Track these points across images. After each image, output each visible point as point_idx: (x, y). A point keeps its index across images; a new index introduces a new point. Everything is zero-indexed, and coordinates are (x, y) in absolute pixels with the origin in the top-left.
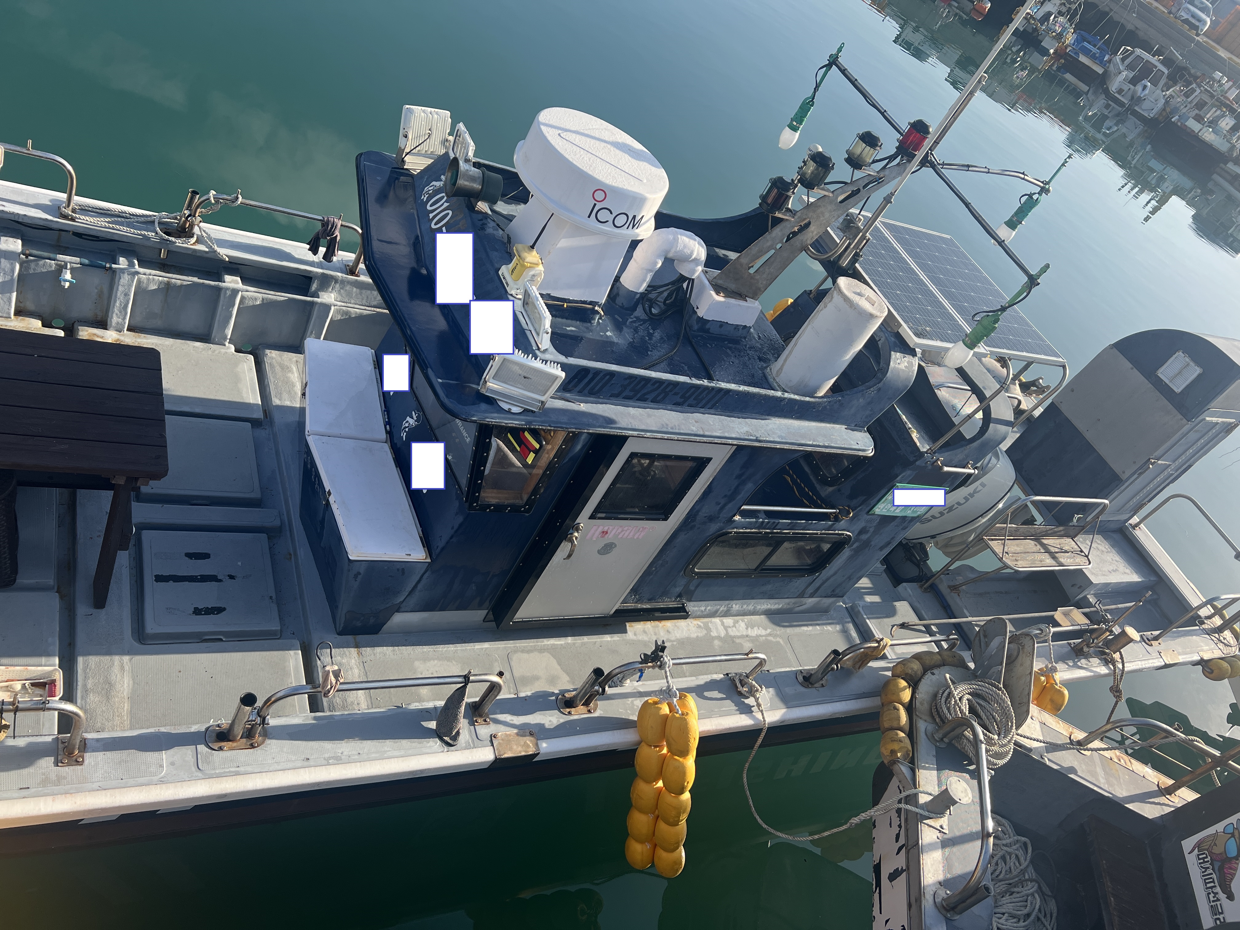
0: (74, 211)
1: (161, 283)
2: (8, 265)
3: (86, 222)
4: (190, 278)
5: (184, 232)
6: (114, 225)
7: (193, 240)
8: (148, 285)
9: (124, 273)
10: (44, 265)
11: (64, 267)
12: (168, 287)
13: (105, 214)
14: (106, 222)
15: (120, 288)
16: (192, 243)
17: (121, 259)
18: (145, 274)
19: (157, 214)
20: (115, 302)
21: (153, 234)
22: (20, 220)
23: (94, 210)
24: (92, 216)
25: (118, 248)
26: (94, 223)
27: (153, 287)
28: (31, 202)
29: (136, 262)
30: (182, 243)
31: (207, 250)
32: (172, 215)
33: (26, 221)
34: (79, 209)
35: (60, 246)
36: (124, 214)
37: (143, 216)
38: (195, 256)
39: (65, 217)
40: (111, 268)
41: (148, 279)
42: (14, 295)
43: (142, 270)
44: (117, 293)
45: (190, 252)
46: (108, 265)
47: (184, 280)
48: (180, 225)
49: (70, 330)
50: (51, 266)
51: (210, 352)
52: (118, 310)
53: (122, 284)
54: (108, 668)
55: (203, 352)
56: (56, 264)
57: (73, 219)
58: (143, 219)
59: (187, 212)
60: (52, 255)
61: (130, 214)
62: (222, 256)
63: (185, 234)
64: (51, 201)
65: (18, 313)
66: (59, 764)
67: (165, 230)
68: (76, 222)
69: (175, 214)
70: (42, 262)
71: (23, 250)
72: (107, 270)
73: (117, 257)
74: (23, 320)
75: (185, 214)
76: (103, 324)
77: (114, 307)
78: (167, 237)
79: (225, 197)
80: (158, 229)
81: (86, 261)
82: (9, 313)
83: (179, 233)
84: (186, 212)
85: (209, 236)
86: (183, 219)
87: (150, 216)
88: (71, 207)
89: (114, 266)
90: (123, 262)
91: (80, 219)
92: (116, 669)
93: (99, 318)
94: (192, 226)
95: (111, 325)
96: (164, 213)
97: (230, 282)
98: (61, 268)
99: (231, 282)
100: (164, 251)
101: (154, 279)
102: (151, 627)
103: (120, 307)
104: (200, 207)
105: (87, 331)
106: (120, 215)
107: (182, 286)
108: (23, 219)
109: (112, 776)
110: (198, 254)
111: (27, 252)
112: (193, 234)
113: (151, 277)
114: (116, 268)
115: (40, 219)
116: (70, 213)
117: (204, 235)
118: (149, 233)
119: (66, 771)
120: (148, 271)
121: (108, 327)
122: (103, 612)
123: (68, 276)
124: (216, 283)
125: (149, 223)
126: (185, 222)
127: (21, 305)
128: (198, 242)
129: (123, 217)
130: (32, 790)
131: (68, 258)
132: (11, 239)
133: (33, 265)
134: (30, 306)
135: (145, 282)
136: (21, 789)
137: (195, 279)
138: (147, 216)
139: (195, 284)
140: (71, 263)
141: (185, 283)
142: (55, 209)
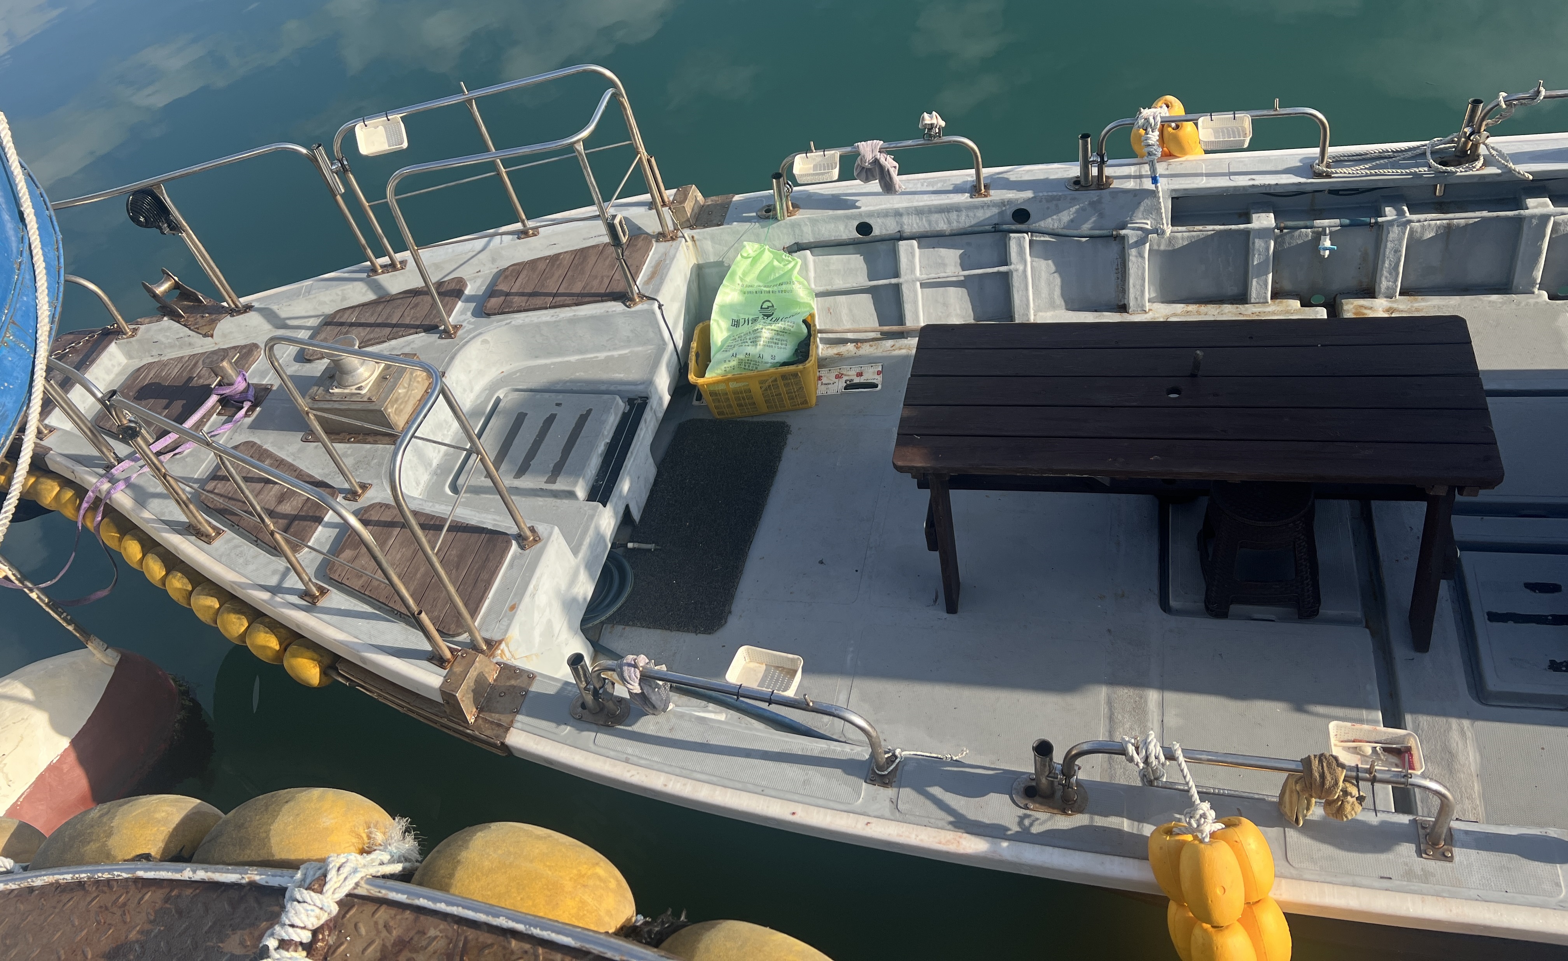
0: (1328, 166)
1: (1439, 228)
2: (1263, 244)
3: (1344, 174)
4: (1478, 214)
5: (1466, 156)
6: (1376, 171)
7: (1479, 164)
8: (1422, 233)
9: (1392, 225)
10: (1299, 236)
11: (1323, 233)
12: (1448, 231)
13: (1364, 160)
14: (1366, 168)
15: (1389, 245)
16: (1478, 167)
17: (1387, 209)
18: (1419, 221)
19: (1427, 142)
20: (1384, 262)
21: (1426, 169)
22: (1272, 191)
23: (1351, 158)
24: (1349, 166)
25: (1382, 196)
26: (1353, 173)
27: (1429, 235)
28: (1280, 168)
29: (1405, 208)
30: (1466, 171)
31: (1499, 171)
32: (1447, 139)
33: (1278, 190)
34: (1333, 162)
35: (1314, 210)
36: (1386, 154)
37: (1410, 149)
38: (1484, 182)
39: (1319, 175)
40: (1376, 223)
41: (1423, 227)
42: (1270, 276)
43: (1415, 217)
44: (1385, 251)
45: (1475, 180)
46: (1373, 221)
47: (1471, 218)
48: (1459, 148)
49: (1333, 307)
50: (1307, 236)
51: (1513, 306)
52: (1386, 271)
53: (1391, 239)
54: (1445, 731)
55: (1504, 307)
56: (1313, 232)
57: (1328, 176)
58: (1410, 153)
59: (1468, 130)
60: (1308, 223)
61: (1393, 151)
62: (1524, 175)
63: (1466, 158)
64: (1301, 161)
65: (1275, 295)
66: (1424, 855)
67: (1440, 160)
68: (1333, 177)
69: (1451, 137)
70: (1297, 233)
71: (1277, 224)
72: (1372, 226)
73: (1382, 208)
74: (1281, 302)
75: (1466, 133)
76: (1370, 292)
77: (1382, 269)
78: (1444, 168)
79: (1521, 95)
80: (1431, 161)
81: (1347, 221)
82: (1266, 298)
83: (1457, 158)
84: (1466, 130)
85: (1500, 152)
86: (1463, 139)
87: (1418, 147)
88: (1325, 162)
89: (1380, 219)
90: (1390, 213)
91: (1337, 173)
92: (1455, 735)
93: (1364, 286)
94: (1476, 146)
95: (1380, 292)
96: (1435, 139)
97: (1536, 207)
98: (1318, 236)
99: (1538, 206)
100: (1441, 187)
101: (1430, 225)
102: (1493, 683)
103: (1389, 268)
104: (1487, 118)
105: (1352, 304)
106: (1381, 156)
107: (1467, 225)
108: (1274, 189)
109: (1492, 884)
110: (1487, 180)
111: (1282, 225)
112: (1478, 156)
113: (1426, 223)
114: (1383, 222)
115: (1293, 184)
116: (1325, 169)
117: (1494, 153)
118: (1420, 169)
119: (1433, 865)
120: (1422, 217)
121: (1376, 294)
122: (1426, 657)
123: (1327, 243)
124: (1516, 212)
125: (1419, 156)
126: (1466, 143)
127: (1278, 286)
128: (1486, 164)
129: (1385, 158)
130: (1396, 883)
131: (1326, 222)
132: (1264, 215)
133: (1287, 239)
134: (1287, 285)
135: (1419, 230)
136: (1382, 878)
137: (1485, 214)
138: (1414, 148)
139: (1484, 219)
140: (1330, 227)
141: (1471, 221)
142: (1307, 168)
